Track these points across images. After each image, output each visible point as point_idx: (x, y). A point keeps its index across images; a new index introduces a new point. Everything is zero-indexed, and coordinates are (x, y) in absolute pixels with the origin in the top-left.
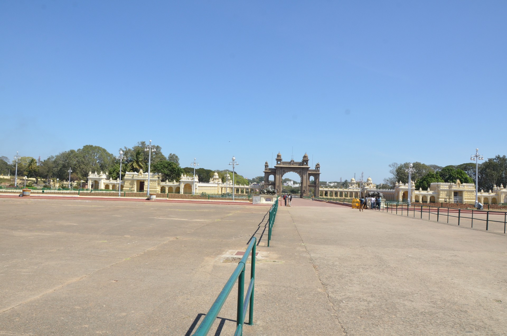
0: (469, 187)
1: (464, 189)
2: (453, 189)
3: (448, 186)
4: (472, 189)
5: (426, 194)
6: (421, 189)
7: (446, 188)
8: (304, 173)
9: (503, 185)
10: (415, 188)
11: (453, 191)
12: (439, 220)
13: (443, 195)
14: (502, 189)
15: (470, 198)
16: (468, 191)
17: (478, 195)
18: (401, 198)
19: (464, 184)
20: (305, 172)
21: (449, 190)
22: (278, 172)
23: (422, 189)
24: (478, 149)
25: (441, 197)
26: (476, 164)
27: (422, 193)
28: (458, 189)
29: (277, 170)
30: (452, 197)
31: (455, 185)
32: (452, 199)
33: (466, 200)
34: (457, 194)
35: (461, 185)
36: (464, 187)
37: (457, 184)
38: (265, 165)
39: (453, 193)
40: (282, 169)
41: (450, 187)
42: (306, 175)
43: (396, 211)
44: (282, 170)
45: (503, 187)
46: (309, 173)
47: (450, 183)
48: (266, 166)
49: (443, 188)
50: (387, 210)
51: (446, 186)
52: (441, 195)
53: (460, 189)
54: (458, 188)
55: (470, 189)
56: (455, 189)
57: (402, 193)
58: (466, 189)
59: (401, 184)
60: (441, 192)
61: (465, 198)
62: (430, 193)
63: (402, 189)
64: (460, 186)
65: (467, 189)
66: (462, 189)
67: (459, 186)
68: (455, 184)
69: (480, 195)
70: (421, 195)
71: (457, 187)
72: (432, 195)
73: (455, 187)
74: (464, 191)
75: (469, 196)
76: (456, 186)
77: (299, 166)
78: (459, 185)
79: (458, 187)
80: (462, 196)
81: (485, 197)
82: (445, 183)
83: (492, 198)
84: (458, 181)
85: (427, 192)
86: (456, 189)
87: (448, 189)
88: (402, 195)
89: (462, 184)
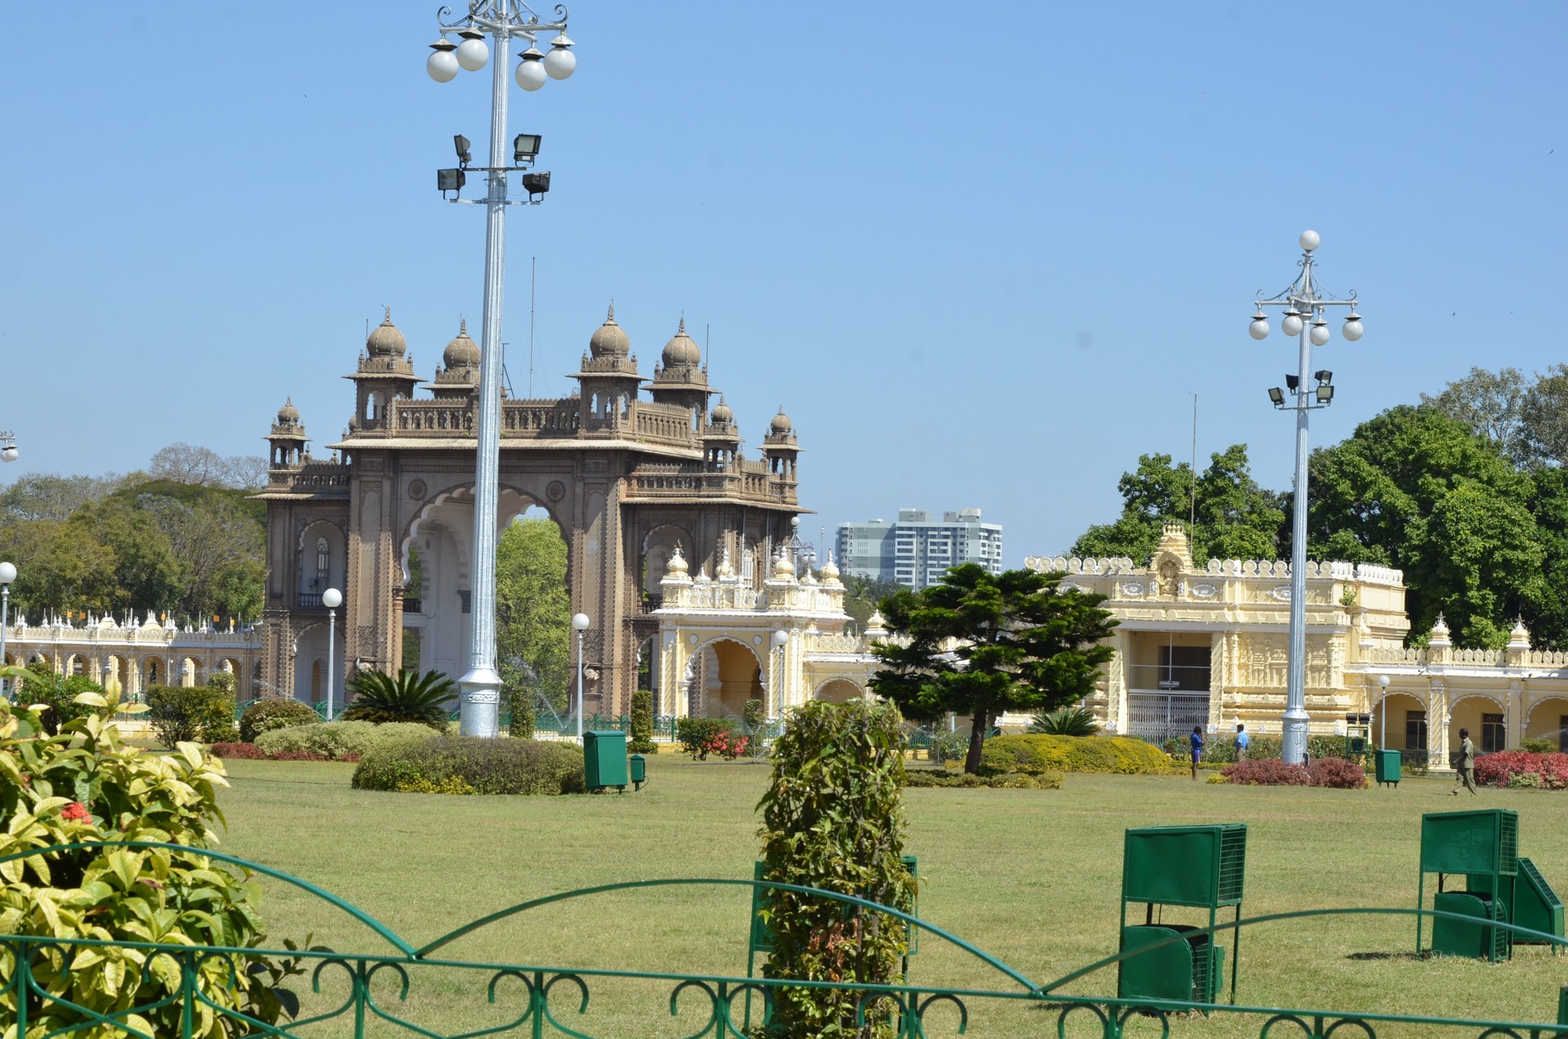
1: (1213, 615)
2: (1119, 613)
8: (586, 505)
11: (1123, 637)
16: (1261, 639)
18: (673, 710)
19: (1224, 568)
20: (595, 499)
22: (371, 497)
28: (1162, 614)
29: (355, 484)
30: (1106, 690)
31: (1130, 580)
32: (1107, 715)
35: (1194, 582)
36: (1219, 595)
37: (1158, 569)
38: (272, 440)
39: (1123, 658)
40: (397, 470)
42: (597, 522)
44: (407, 479)
46: (625, 507)
48: (285, 445)
53: (1178, 615)
54: (1166, 607)
56: (1135, 613)
61: (1225, 697)
63: (681, 621)
64: (1185, 587)
65: (1261, 617)
66: (1194, 616)
67: (1175, 591)
68: (1142, 571)
69: (1417, 671)
71: (1155, 598)
73: (1132, 593)
74: (1227, 631)
76: (1145, 584)
77: (539, 436)
78: (1177, 578)
79: (1168, 598)
80: (1202, 680)
81: (1468, 686)
83: (1534, 699)
84: (1174, 539)
86: (1145, 614)
89: (1201, 572)
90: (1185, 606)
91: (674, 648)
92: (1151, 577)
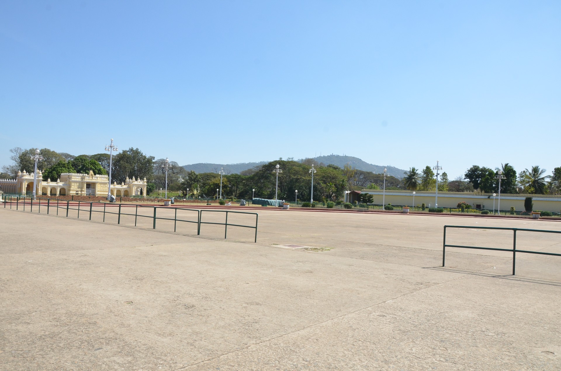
0: (103, 179)
1: (97, 181)
2: (85, 180)
3: (80, 177)
4: (105, 181)
5: (55, 186)
6: (49, 180)
7: (78, 180)
9: (135, 177)
10: (43, 178)
11: (86, 183)
12: (68, 215)
13: (75, 187)
14: (134, 181)
15: (103, 190)
16: (101, 183)
17: (111, 187)
18: (25, 191)
19: (97, 175)
21: (82, 181)
23: (51, 180)
24: (113, 139)
25: (73, 189)
26: (111, 155)
27: (51, 185)
28: (91, 181)
30: (84, 189)
32: (84, 192)
33: (98, 193)
34: (89, 186)
35: (94, 177)
36: (97, 179)
37: (90, 175)
39: (85, 185)
41: (83, 178)
43: (16, 206)
45: (135, 179)
47: (82, 174)
49: (75, 180)
50: (5, 205)
51: (78, 178)
52: (72, 187)
53: (93, 181)
54: (91, 180)
55: (103, 181)
56: (88, 180)
57: (26, 184)
58: (99, 181)
59: (25, 174)
60: (73, 184)
61: (98, 190)
62: (60, 185)
63: (26, 179)
64: (94, 178)
65: (101, 181)
66: (95, 181)
67: (92, 178)
68: (88, 176)
69: (113, 187)
70: (49, 187)
71: (90, 179)
72: (62, 187)
73: (87, 178)
74: (98, 183)
75: (102, 188)
76: (89, 177)
78: (92, 176)
79: (92, 179)
80: (94, 188)
81: (118, 189)
82: (77, 174)
83: (124, 190)
84: (91, 172)
85: (57, 184)
87: (80, 180)
88: (26, 186)
89: (95, 176)
90: (94, 180)
91: (25, 183)
92: (90, 176)
